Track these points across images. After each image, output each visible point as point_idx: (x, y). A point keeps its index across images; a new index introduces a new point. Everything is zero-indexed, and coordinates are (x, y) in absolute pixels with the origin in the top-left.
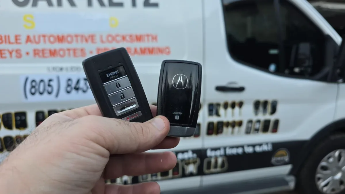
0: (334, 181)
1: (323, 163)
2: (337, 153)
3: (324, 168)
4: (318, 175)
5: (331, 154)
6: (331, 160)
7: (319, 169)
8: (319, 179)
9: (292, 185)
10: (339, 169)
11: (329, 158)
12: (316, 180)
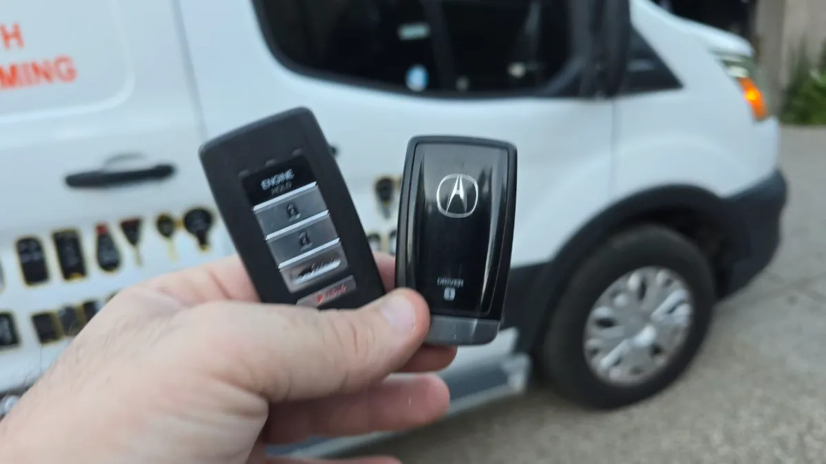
0: (636, 351)
1: (601, 311)
2: (633, 281)
3: (606, 323)
4: (592, 343)
5: (618, 284)
6: (621, 300)
7: (592, 329)
8: (595, 352)
9: (518, 382)
10: (646, 319)
11: (615, 295)
12: (587, 355)
